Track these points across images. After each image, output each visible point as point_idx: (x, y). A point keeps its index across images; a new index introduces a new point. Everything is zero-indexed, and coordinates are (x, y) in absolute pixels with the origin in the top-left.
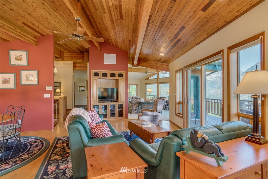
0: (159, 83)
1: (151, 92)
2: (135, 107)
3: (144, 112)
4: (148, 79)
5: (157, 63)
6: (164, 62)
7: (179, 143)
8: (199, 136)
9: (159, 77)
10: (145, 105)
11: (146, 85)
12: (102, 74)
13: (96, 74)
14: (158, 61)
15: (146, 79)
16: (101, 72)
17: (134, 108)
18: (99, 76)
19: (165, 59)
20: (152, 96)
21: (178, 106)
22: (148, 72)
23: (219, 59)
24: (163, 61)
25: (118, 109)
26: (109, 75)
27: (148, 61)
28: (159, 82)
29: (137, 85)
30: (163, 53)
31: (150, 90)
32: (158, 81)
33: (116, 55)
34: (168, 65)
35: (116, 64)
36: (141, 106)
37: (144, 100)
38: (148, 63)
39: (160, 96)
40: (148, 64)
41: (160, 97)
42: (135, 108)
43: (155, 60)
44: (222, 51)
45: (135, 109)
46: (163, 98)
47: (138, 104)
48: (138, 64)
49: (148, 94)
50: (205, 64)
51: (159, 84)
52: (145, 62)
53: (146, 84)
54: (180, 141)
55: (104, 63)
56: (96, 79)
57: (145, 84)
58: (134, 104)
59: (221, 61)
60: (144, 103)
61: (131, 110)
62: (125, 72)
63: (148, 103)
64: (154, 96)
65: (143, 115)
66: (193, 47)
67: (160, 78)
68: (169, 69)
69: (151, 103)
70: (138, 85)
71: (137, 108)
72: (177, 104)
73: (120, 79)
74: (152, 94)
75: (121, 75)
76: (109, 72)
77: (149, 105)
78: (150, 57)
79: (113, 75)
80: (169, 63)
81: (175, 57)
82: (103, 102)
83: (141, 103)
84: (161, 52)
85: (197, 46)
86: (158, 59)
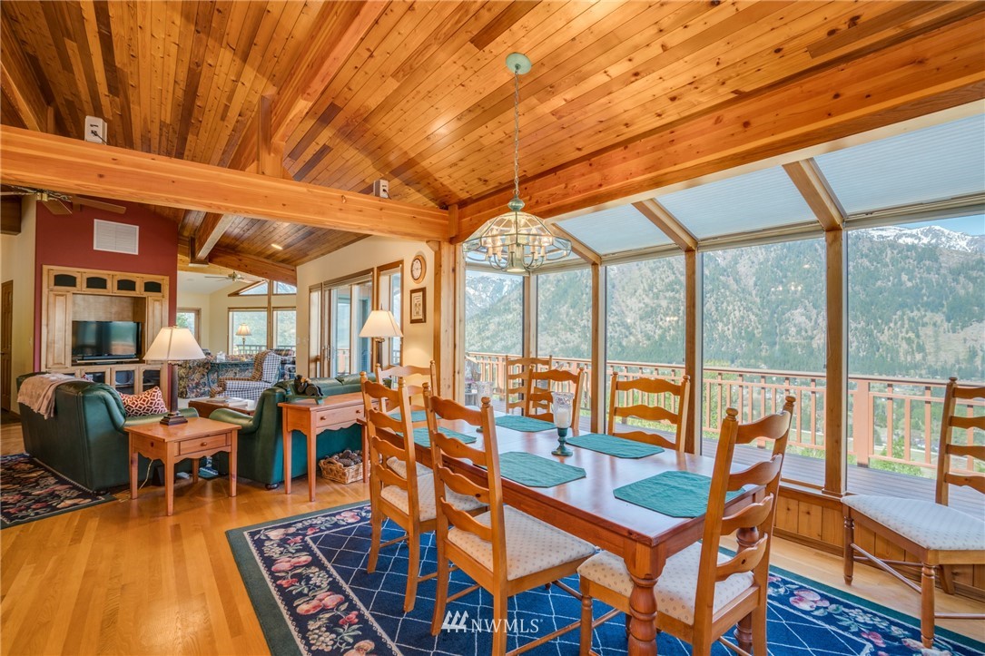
0: (274, 308)
1: (248, 334)
2: (196, 377)
3: (228, 382)
4: (236, 294)
5: (266, 260)
6: (283, 261)
7: (281, 393)
8: (302, 381)
9: (275, 292)
10: (227, 371)
11: (231, 313)
12: (88, 279)
13: (65, 281)
14: (269, 257)
15: (229, 295)
16: (81, 274)
17: (193, 380)
18: (75, 286)
19: (286, 256)
20: (250, 346)
21: (312, 366)
22: (239, 276)
23: (368, 281)
24: (281, 259)
25: (144, 382)
26: (112, 286)
27: (240, 252)
28: (272, 305)
29: (198, 312)
30: (279, 244)
31: (244, 329)
32: (269, 303)
33: (137, 227)
34: (293, 268)
35: (137, 253)
36: (215, 375)
37: (226, 357)
38: (240, 258)
39: (275, 347)
40: (240, 260)
41: (277, 350)
42: (196, 381)
43: (259, 254)
44: (372, 270)
45: (198, 384)
46: (284, 352)
47: (207, 368)
48: (211, 258)
49: (238, 340)
50: (358, 284)
51: (275, 312)
52: (230, 254)
53: (230, 309)
54: (283, 391)
55: (95, 248)
56: (62, 295)
57: (227, 310)
58: (195, 369)
59: (371, 283)
60: (225, 365)
61: (184, 387)
62: (167, 278)
63: (236, 365)
64: (256, 346)
65: (224, 389)
66: (339, 247)
67: (277, 294)
68: (296, 279)
69: (248, 365)
70: (203, 313)
71: (205, 380)
72: (312, 361)
73: (151, 296)
74: (250, 340)
75: (153, 287)
76: (112, 277)
77: (241, 371)
78: (245, 245)
79: (126, 285)
80: (295, 266)
81: (308, 258)
82: (91, 364)
83: (218, 364)
84: (275, 242)
85: (345, 248)
86: (269, 252)
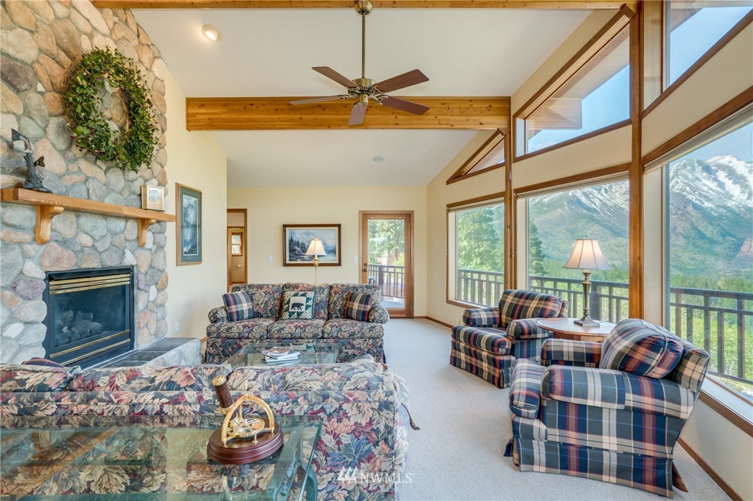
0: (517, 191)
11: (451, 216)
15: (449, 182)
29: (408, 217)
51: (521, 202)
67: (526, 157)
